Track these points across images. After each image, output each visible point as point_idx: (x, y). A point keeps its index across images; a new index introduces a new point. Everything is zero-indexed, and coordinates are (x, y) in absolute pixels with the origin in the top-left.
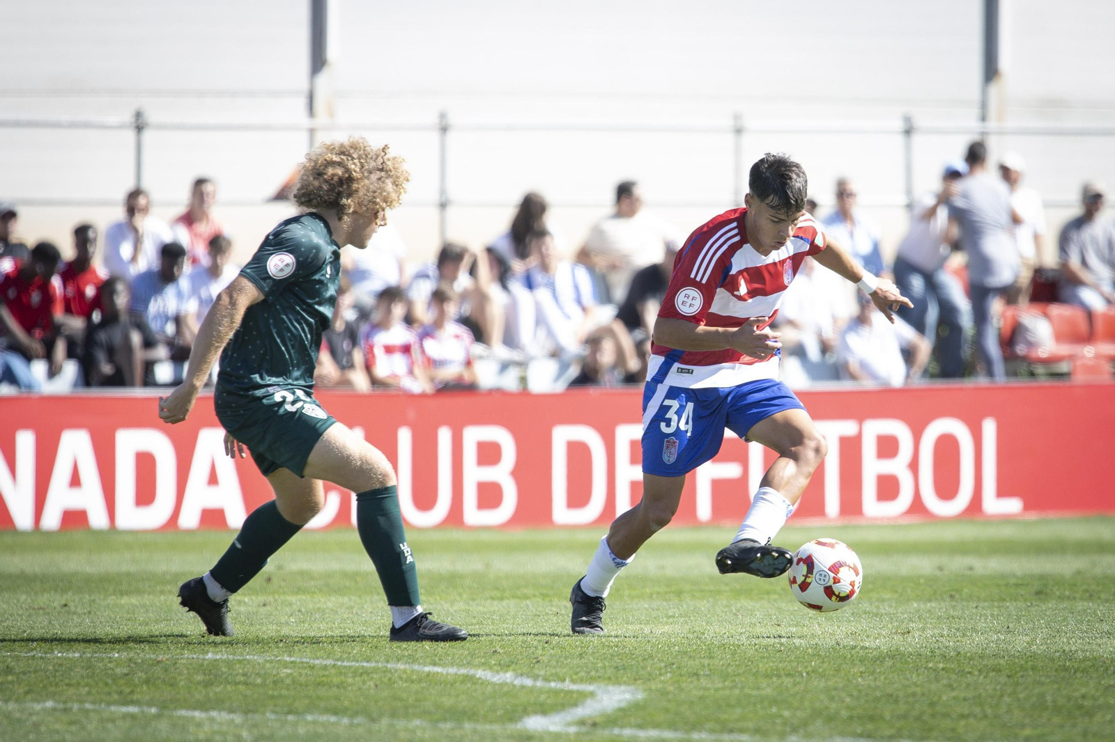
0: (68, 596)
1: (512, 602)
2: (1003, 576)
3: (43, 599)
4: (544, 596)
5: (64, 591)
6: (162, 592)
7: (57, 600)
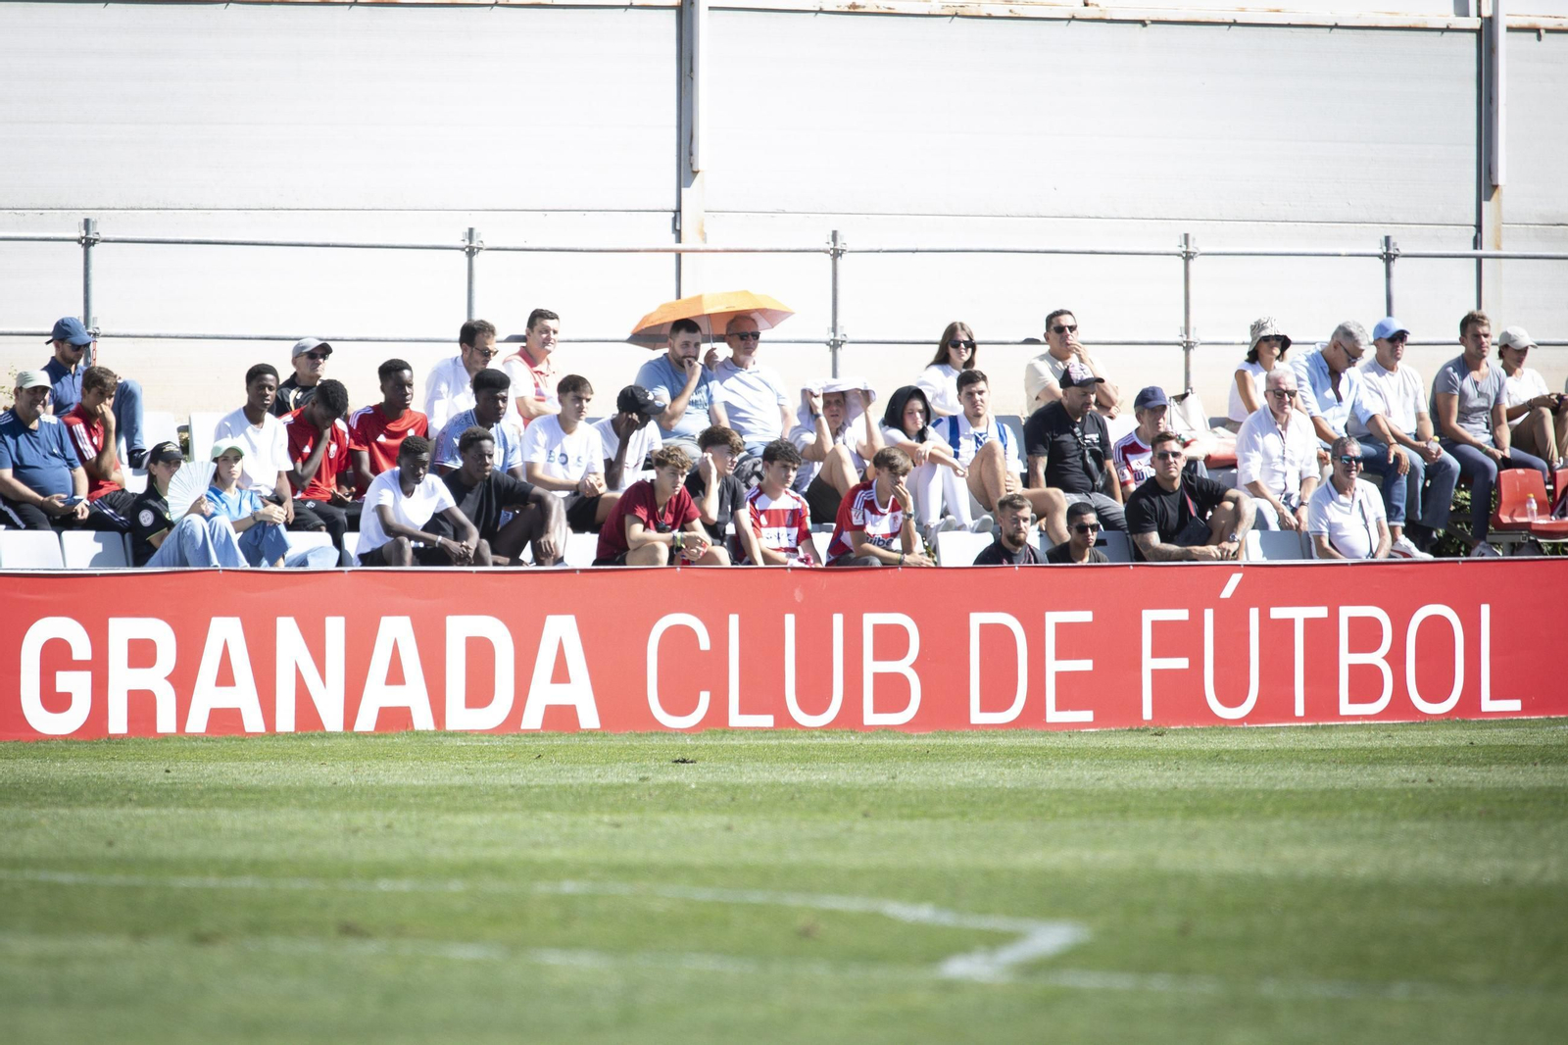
0: (392, 814)
1: (927, 822)
2: (1505, 790)
3: (360, 819)
4: (963, 814)
5: (388, 808)
6: (505, 809)
7: (380, 819)
